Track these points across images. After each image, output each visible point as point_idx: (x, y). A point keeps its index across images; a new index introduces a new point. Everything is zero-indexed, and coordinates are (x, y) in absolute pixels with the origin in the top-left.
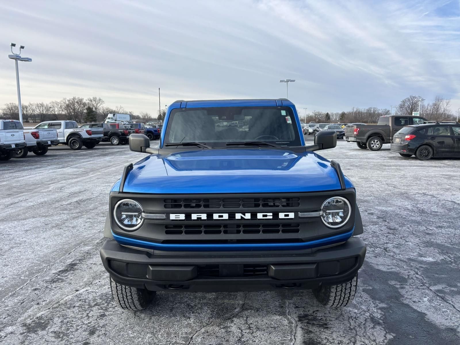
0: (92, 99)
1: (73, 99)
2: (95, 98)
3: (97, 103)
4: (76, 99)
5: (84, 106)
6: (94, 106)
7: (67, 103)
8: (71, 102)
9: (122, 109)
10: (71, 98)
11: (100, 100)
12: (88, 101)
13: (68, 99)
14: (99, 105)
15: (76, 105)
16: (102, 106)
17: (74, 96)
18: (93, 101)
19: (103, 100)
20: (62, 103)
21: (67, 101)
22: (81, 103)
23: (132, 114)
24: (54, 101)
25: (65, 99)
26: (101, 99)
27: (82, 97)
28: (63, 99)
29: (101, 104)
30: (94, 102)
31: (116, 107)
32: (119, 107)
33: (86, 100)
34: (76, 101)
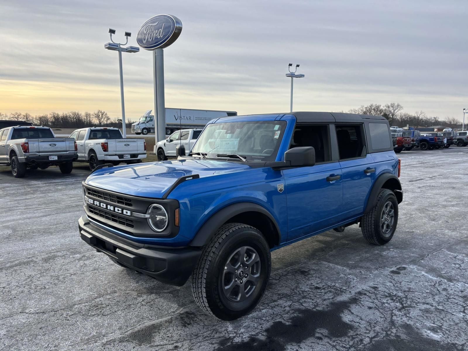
0: (390, 105)
1: (371, 107)
2: (393, 104)
3: (394, 109)
4: (373, 106)
5: (381, 113)
6: (391, 112)
7: (364, 110)
8: (368, 109)
9: (423, 114)
10: (369, 106)
11: (398, 105)
12: (385, 108)
13: (366, 106)
14: (396, 111)
15: (373, 112)
16: (400, 112)
17: (372, 104)
18: (390, 107)
19: (402, 106)
20: (360, 110)
21: (364, 108)
22: (377, 110)
23: (437, 119)
24: (353, 109)
25: (362, 107)
26: (400, 104)
27: (380, 104)
28: (361, 107)
29: (399, 110)
30: (392, 108)
31: (416, 112)
32: (419, 113)
33: (384, 107)
34: (373, 108)
